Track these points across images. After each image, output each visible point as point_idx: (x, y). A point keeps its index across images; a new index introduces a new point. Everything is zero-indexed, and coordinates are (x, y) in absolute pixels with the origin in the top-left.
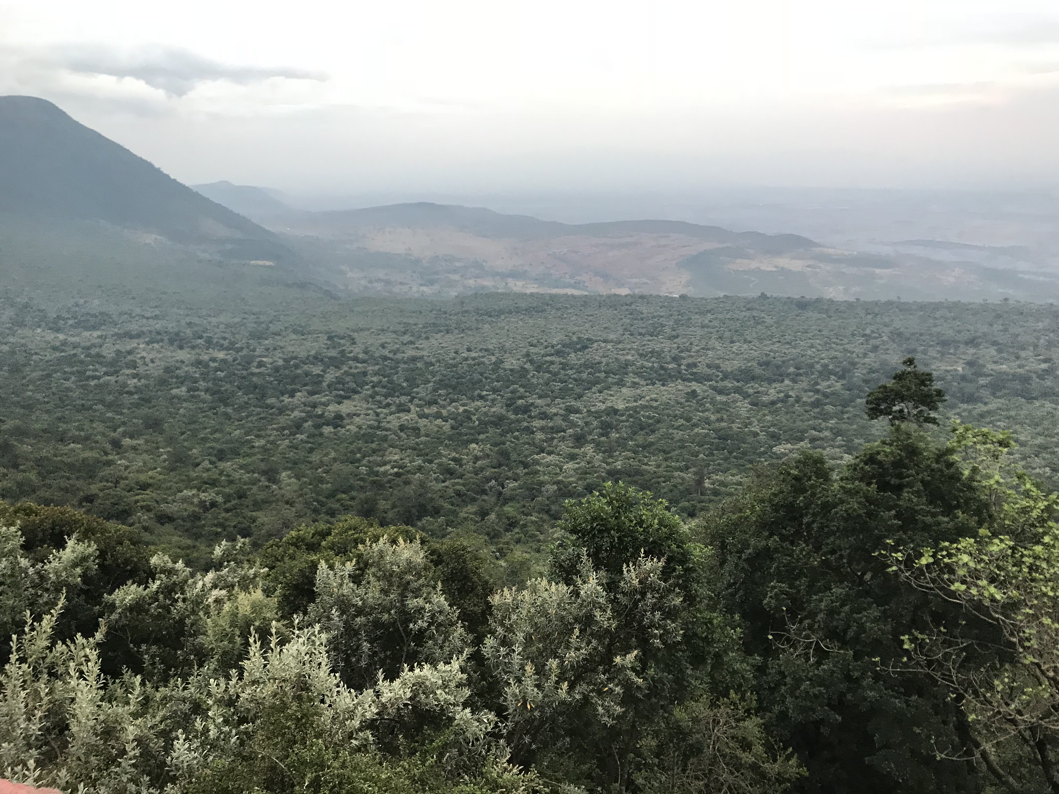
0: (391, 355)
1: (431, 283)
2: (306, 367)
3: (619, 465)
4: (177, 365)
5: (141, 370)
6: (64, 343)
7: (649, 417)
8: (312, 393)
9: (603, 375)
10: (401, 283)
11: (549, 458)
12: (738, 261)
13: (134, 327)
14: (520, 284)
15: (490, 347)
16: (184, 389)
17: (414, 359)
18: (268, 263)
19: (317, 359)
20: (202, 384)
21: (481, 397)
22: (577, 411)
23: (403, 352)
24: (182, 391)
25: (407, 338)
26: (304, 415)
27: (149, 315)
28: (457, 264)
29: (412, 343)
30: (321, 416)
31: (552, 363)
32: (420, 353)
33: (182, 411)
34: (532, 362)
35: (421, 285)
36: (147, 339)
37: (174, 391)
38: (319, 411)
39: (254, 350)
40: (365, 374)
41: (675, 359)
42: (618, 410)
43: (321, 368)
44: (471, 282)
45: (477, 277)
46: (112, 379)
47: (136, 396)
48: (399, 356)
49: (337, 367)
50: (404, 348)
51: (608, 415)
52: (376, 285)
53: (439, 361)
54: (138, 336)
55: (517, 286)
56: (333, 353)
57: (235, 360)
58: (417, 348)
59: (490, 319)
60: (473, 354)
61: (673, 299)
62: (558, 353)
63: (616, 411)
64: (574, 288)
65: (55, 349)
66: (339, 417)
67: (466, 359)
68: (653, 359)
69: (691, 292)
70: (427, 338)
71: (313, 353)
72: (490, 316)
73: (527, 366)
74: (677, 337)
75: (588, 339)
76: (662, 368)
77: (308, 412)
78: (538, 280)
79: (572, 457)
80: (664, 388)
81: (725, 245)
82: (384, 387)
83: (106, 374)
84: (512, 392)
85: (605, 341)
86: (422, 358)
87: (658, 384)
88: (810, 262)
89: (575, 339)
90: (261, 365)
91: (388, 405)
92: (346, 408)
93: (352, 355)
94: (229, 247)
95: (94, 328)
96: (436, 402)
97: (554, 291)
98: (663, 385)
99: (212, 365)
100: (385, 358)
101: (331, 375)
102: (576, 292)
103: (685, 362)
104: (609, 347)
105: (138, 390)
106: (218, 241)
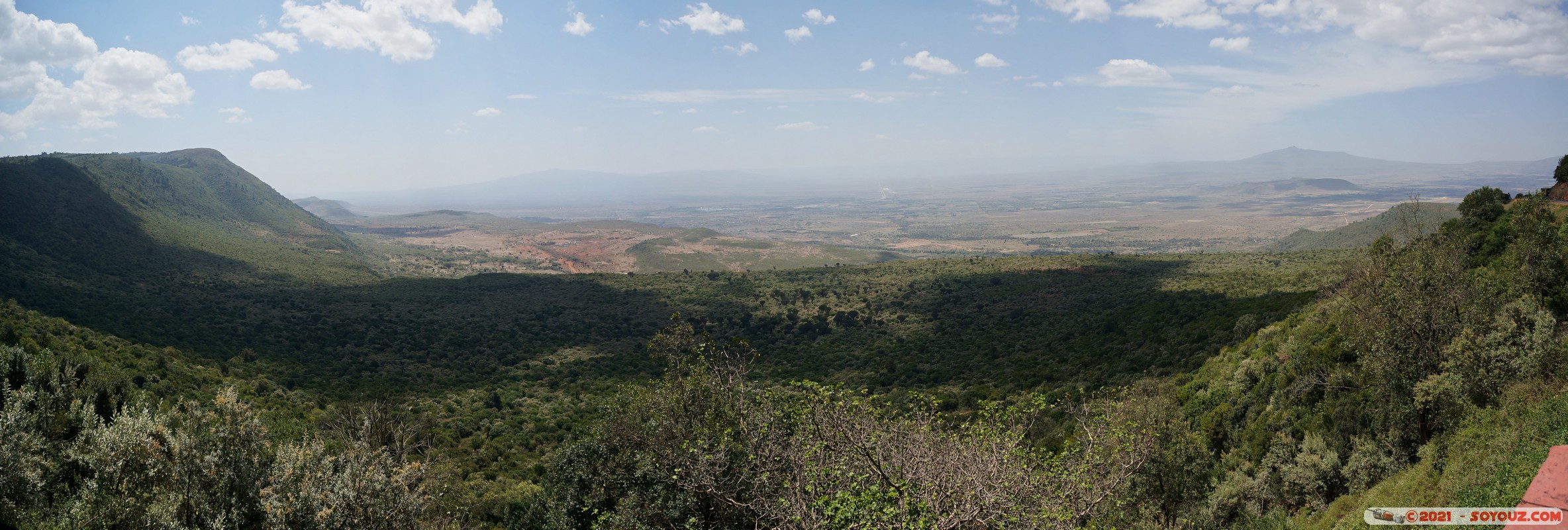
0: (415, 320)
1: (449, 266)
3: (583, 405)
7: (607, 366)
9: (572, 334)
10: (427, 267)
11: (529, 401)
12: (669, 247)
14: (513, 267)
15: (489, 314)
17: (432, 322)
18: (336, 252)
21: (480, 352)
22: (553, 363)
23: (424, 317)
25: (427, 307)
28: (467, 253)
29: (431, 310)
31: (534, 325)
32: (436, 318)
34: (519, 325)
35: (441, 268)
40: (396, 332)
41: (626, 320)
42: (584, 362)
44: (477, 266)
45: (481, 262)
48: (421, 320)
49: (376, 327)
50: (426, 313)
51: (576, 365)
52: (410, 267)
53: (449, 324)
55: (510, 268)
56: (374, 317)
58: (434, 314)
59: (489, 293)
60: (476, 319)
61: (623, 276)
62: (540, 318)
63: (582, 362)
64: (552, 269)
67: (470, 323)
68: (610, 321)
69: (636, 270)
70: (443, 307)
72: (489, 291)
73: (516, 328)
74: (627, 303)
75: (562, 307)
76: (617, 327)
78: (528, 263)
79: (548, 400)
80: (619, 343)
81: (658, 237)
82: (408, 343)
84: (503, 349)
85: (574, 308)
86: (437, 321)
87: (613, 340)
88: (717, 247)
89: (552, 307)
91: (410, 357)
93: (387, 318)
94: (312, 240)
96: (446, 356)
97: (538, 272)
98: (617, 341)
100: (411, 322)
102: (553, 273)
103: (633, 322)
104: (577, 312)
106: (306, 236)
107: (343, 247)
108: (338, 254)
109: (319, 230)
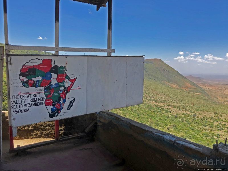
2: (209, 120)
4: (179, 114)
5: (172, 113)
6: (157, 105)
8: (211, 127)
13: (170, 104)
16: (181, 119)
19: (212, 118)
20: (184, 119)
24: (180, 120)
26: (208, 132)
27: (173, 102)
30: (213, 133)
33: (180, 124)
36: (173, 107)
37: (179, 120)
38: (213, 132)
39: (196, 113)
40: (225, 125)
43: (213, 121)
46: (166, 114)
47: (171, 119)
49: (217, 122)
54: (171, 106)
56: (216, 118)
57: (192, 115)
65: (156, 106)
66: (218, 135)
71: (211, 117)
77: (210, 132)
83: (165, 113)
90: (198, 117)
92: (220, 132)
93: (221, 119)
94: (191, 89)
95: (163, 103)
99: (186, 115)
101: (216, 123)
105: (171, 118)
106: (189, 88)
107: (202, 93)
108: (200, 95)
109: (193, 86)
